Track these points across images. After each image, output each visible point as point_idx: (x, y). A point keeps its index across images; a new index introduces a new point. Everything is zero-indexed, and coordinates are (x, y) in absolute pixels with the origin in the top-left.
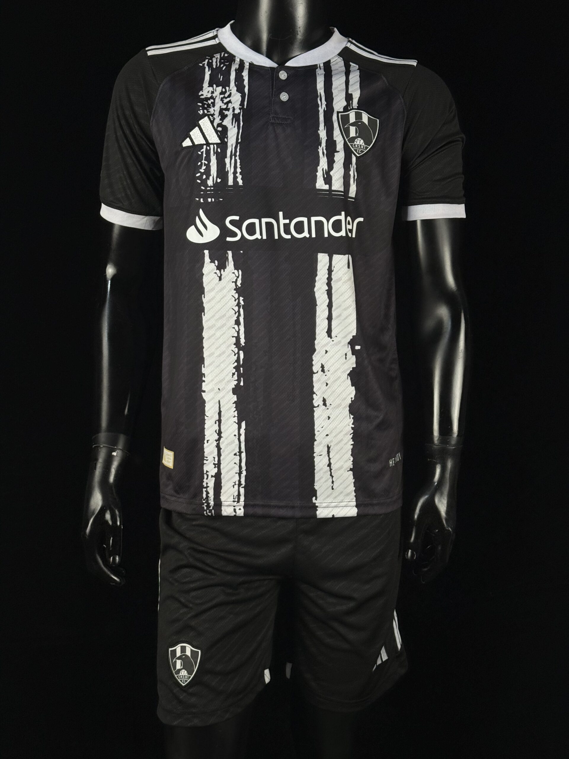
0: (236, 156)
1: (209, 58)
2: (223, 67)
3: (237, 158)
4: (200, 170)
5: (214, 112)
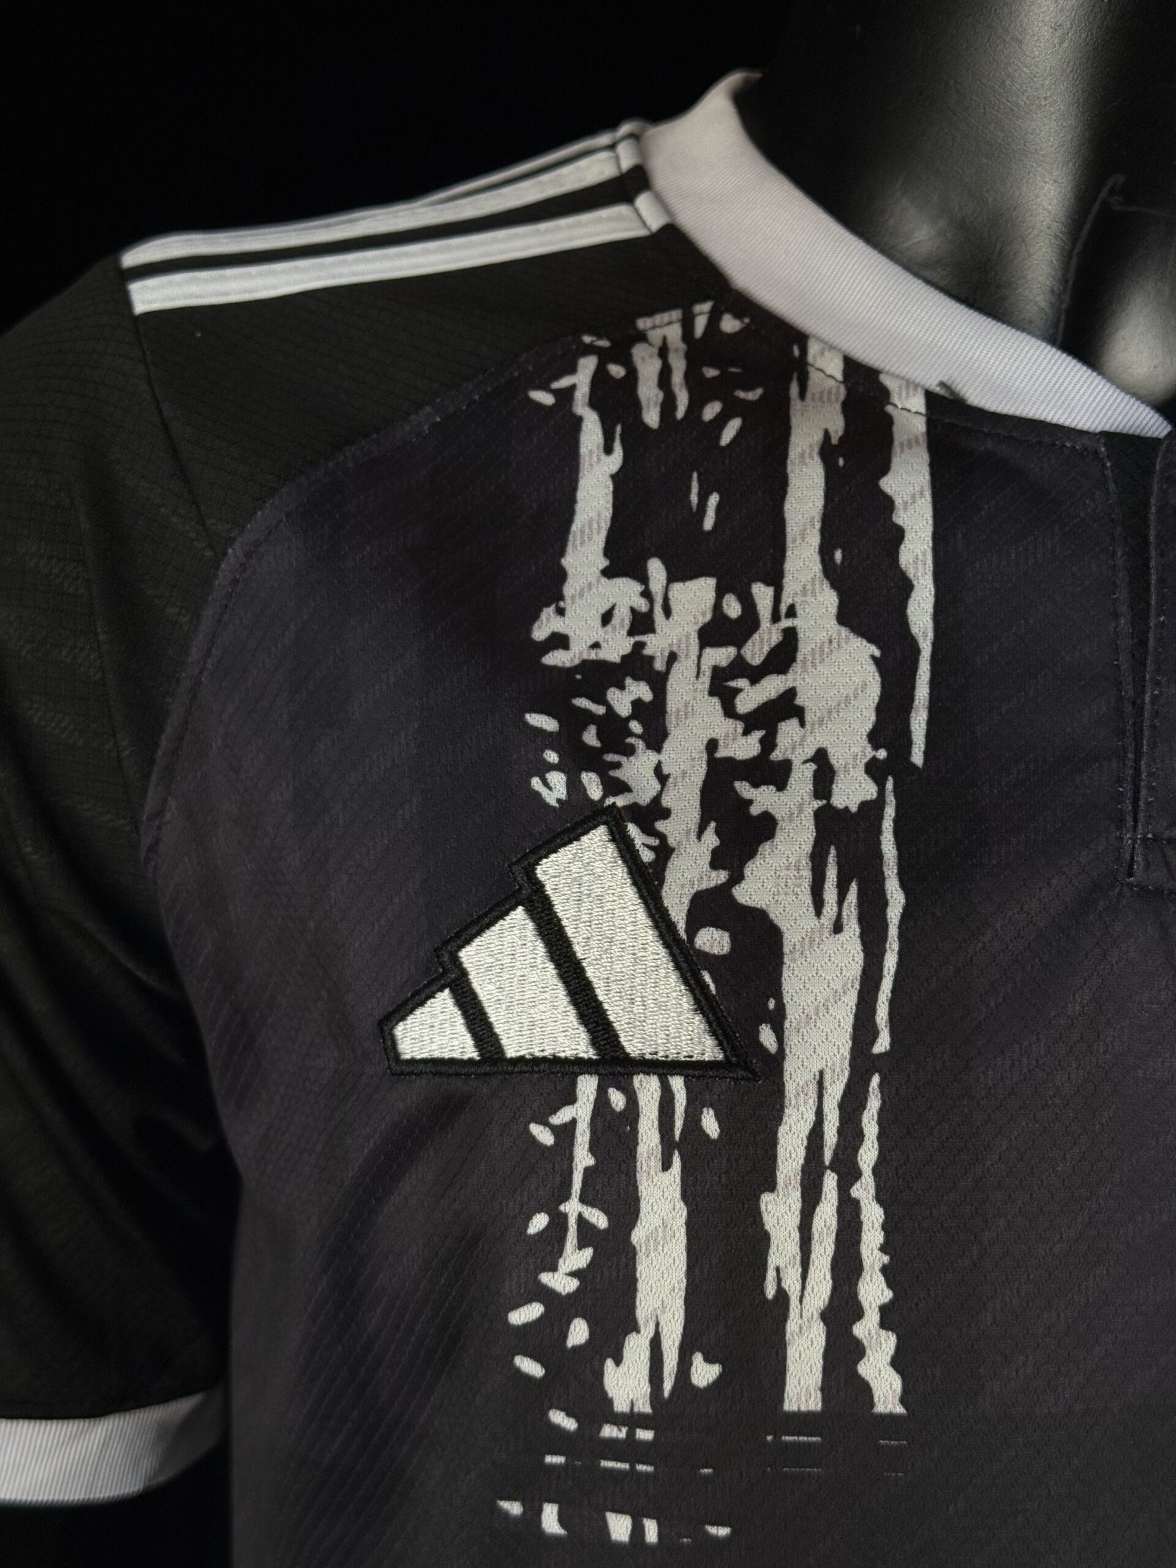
0: (857, 1175)
1: (604, 343)
2: (721, 421)
3: (864, 1190)
4: (546, 1278)
5: (658, 787)
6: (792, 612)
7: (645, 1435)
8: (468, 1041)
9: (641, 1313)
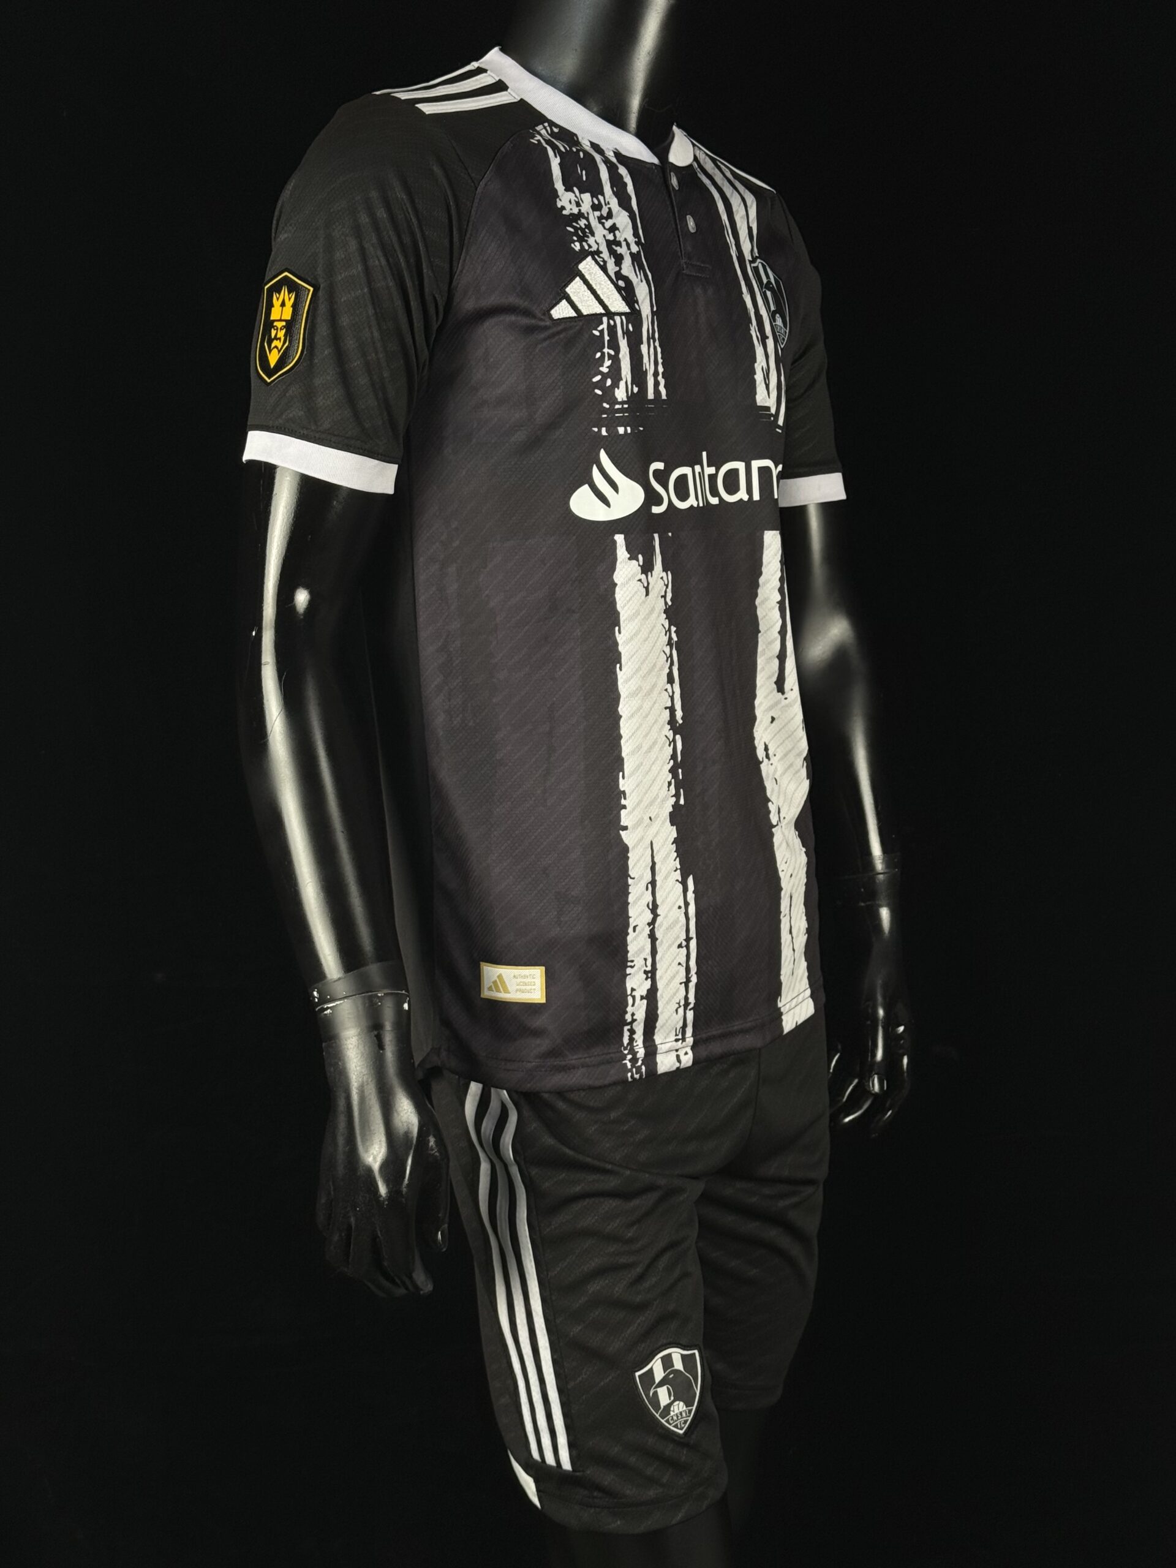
0: (655, 340)
4: (601, 369)
5: (597, 246)
6: (609, 203)
7: (626, 406)
8: (573, 311)
9: (623, 376)
